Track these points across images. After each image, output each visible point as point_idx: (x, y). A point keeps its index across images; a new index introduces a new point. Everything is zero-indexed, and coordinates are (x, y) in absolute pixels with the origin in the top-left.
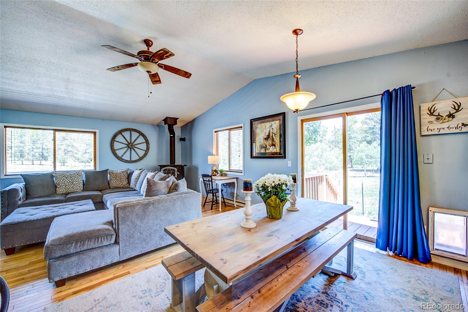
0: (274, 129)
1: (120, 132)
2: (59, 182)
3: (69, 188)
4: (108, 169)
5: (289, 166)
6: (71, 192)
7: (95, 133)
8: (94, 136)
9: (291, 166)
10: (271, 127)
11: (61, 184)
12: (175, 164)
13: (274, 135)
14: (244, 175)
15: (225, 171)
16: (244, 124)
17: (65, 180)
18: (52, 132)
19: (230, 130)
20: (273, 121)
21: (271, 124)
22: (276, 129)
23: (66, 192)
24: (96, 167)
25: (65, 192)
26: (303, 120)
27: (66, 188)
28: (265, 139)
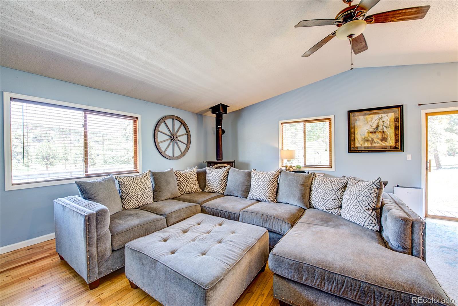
0: (386, 122)
1: (163, 120)
2: (128, 190)
3: (142, 199)
4: (172, 169)
5: (408, 159)
6: (143, 204)
7: (135, 119)
8: (134, 122)
9: (410, 159)
10: (380, 119)
11: (131, 193)
12: (222, 161)
13: (385, 128)
14: (335, 171)
15: (302, 167)
16: (335, 115)
17: (136, 187)
18: (82, 113)
19: (305, 122)
20: (384, 113)
21: (380, 116)
22: (388, 122)
23: (138, 205)
24: (136, 166)
25: (136, 205)
26: (428, 113)
27: (138, 199)
28: (372, 132)
